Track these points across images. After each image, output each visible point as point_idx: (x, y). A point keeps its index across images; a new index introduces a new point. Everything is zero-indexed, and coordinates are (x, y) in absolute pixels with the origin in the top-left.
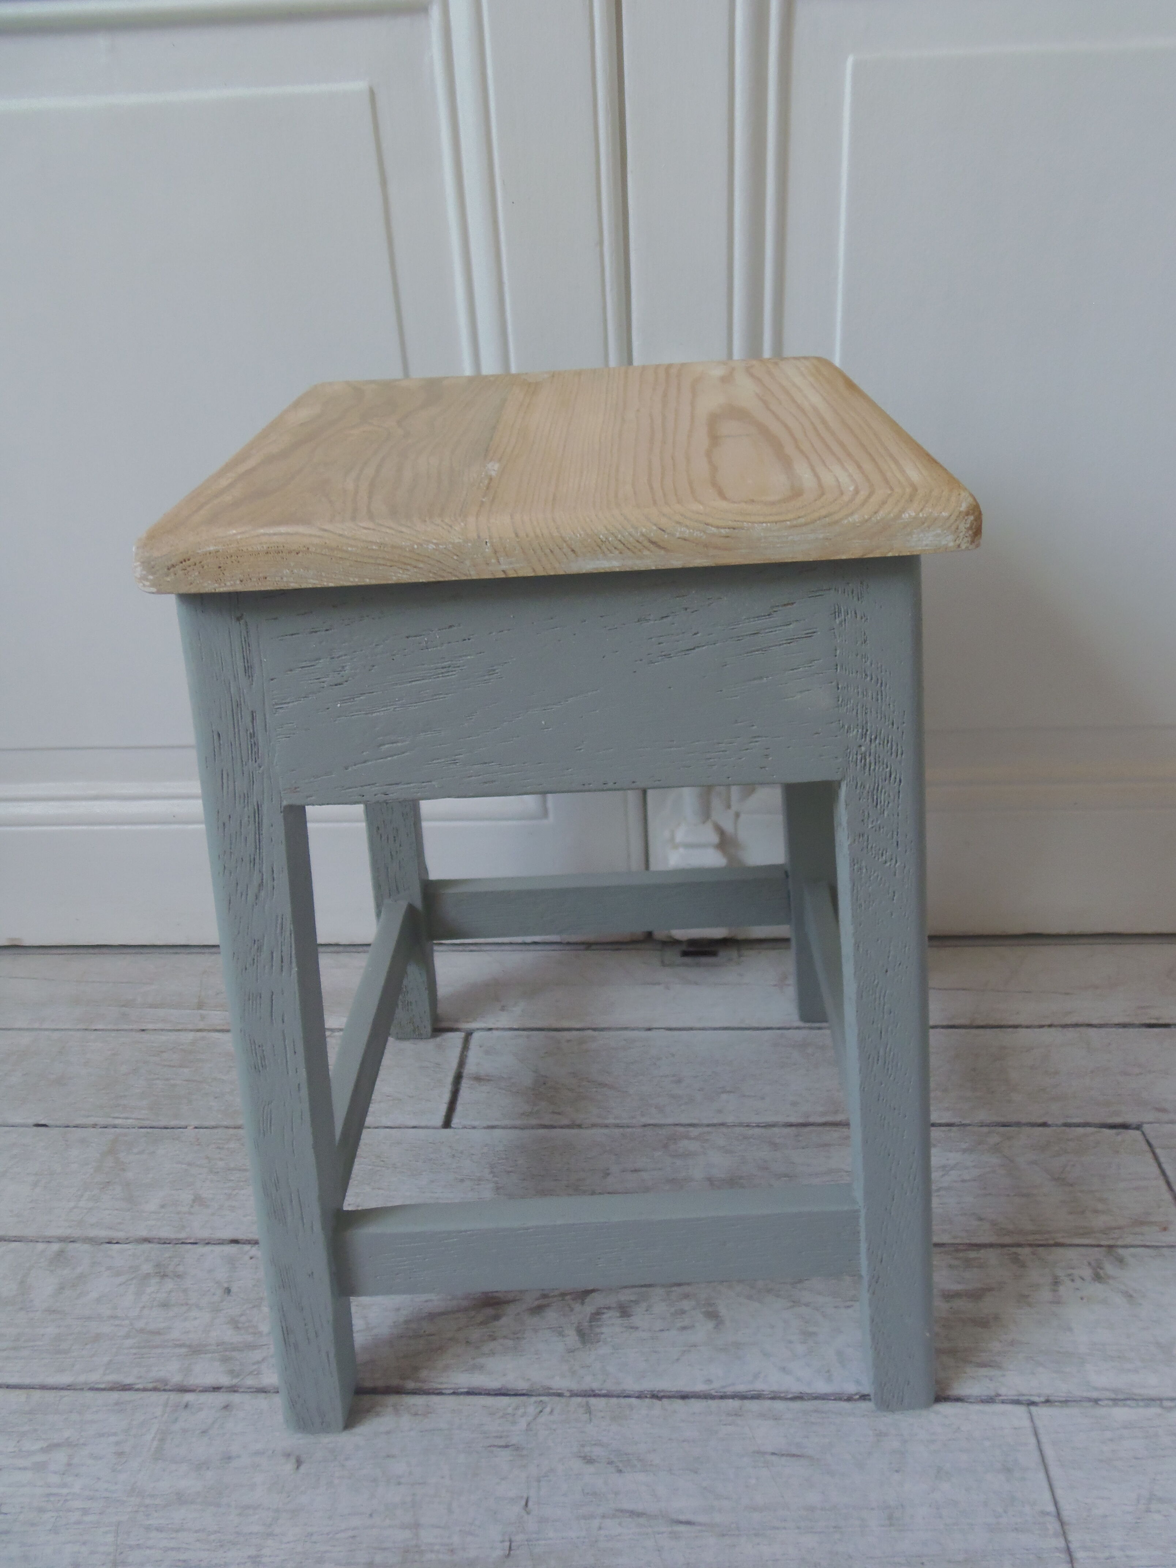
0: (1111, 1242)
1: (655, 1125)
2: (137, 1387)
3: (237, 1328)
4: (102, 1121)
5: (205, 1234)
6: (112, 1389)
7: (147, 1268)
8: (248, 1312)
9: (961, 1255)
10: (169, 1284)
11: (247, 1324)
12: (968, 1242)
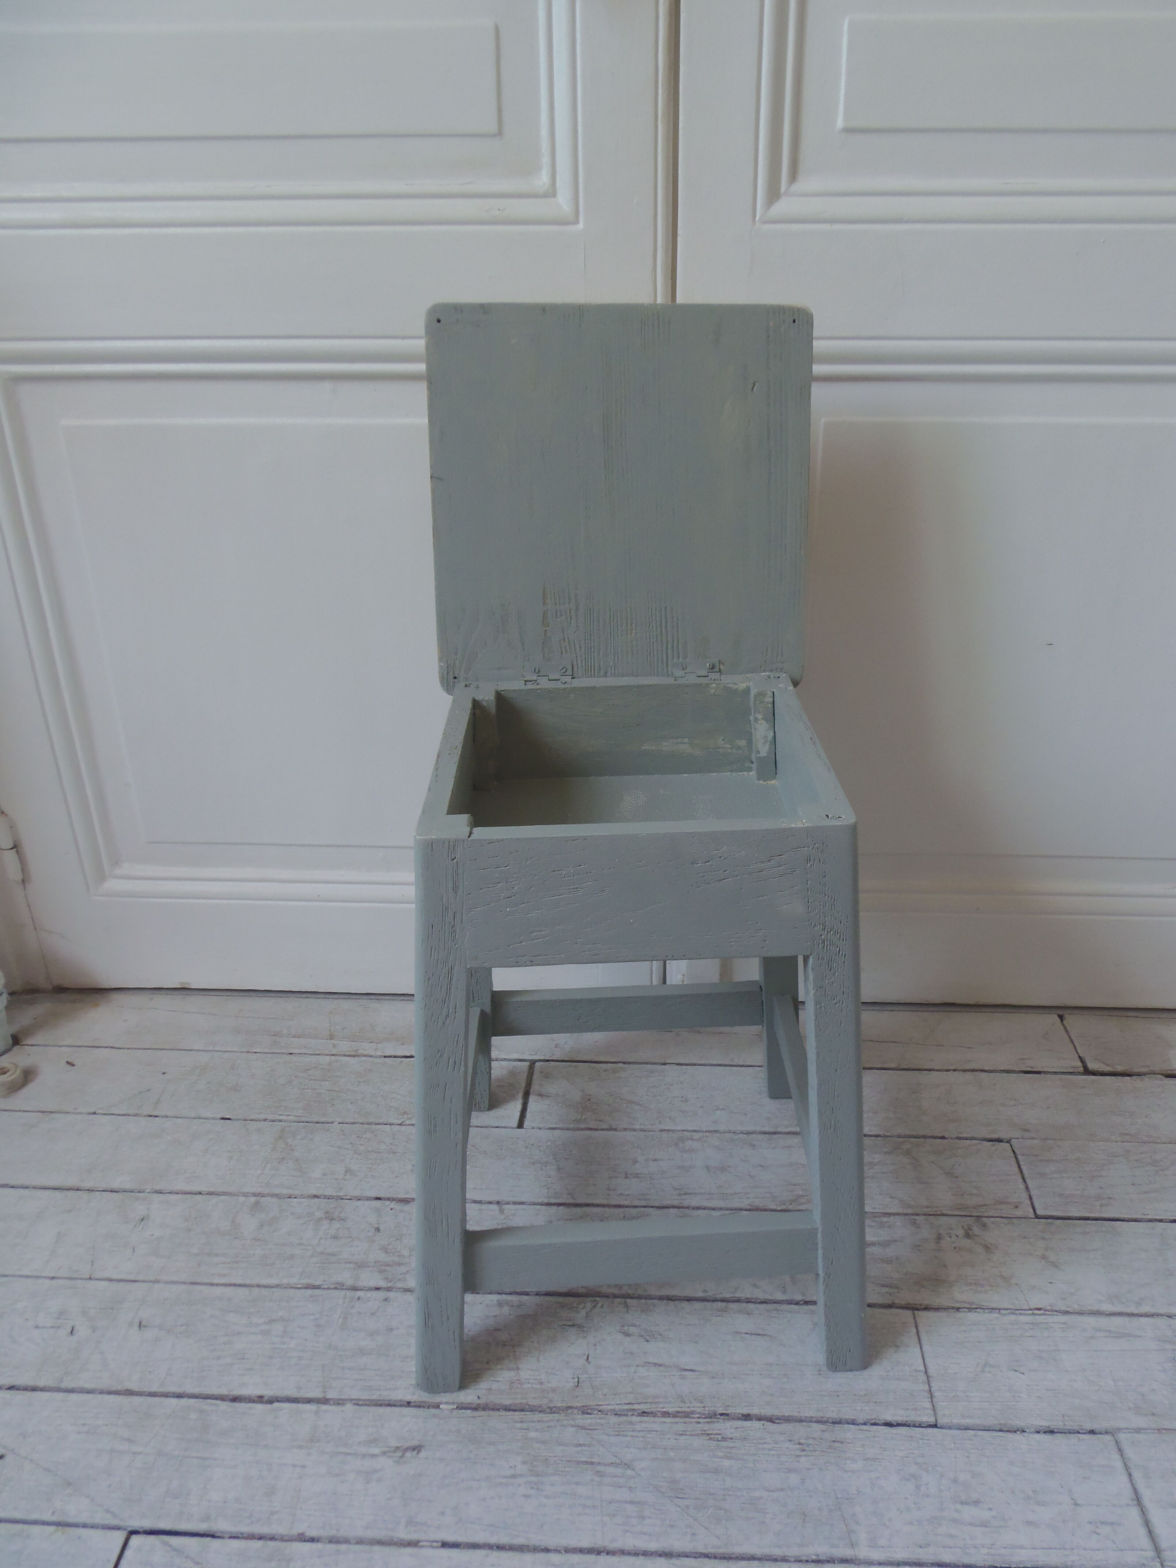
0: (979, 1214)
1: (669, 1131)
2: (324, 1287)
3: (387, 1252)
4: (271, 1117)
5: (357, 1193)
6: (306, 1288)
7: (319, 1214)
8: (393, 1243)
9: (877, 1219)
10: (337, 1225)
11: (394, 1251)
12: (882, 1211)
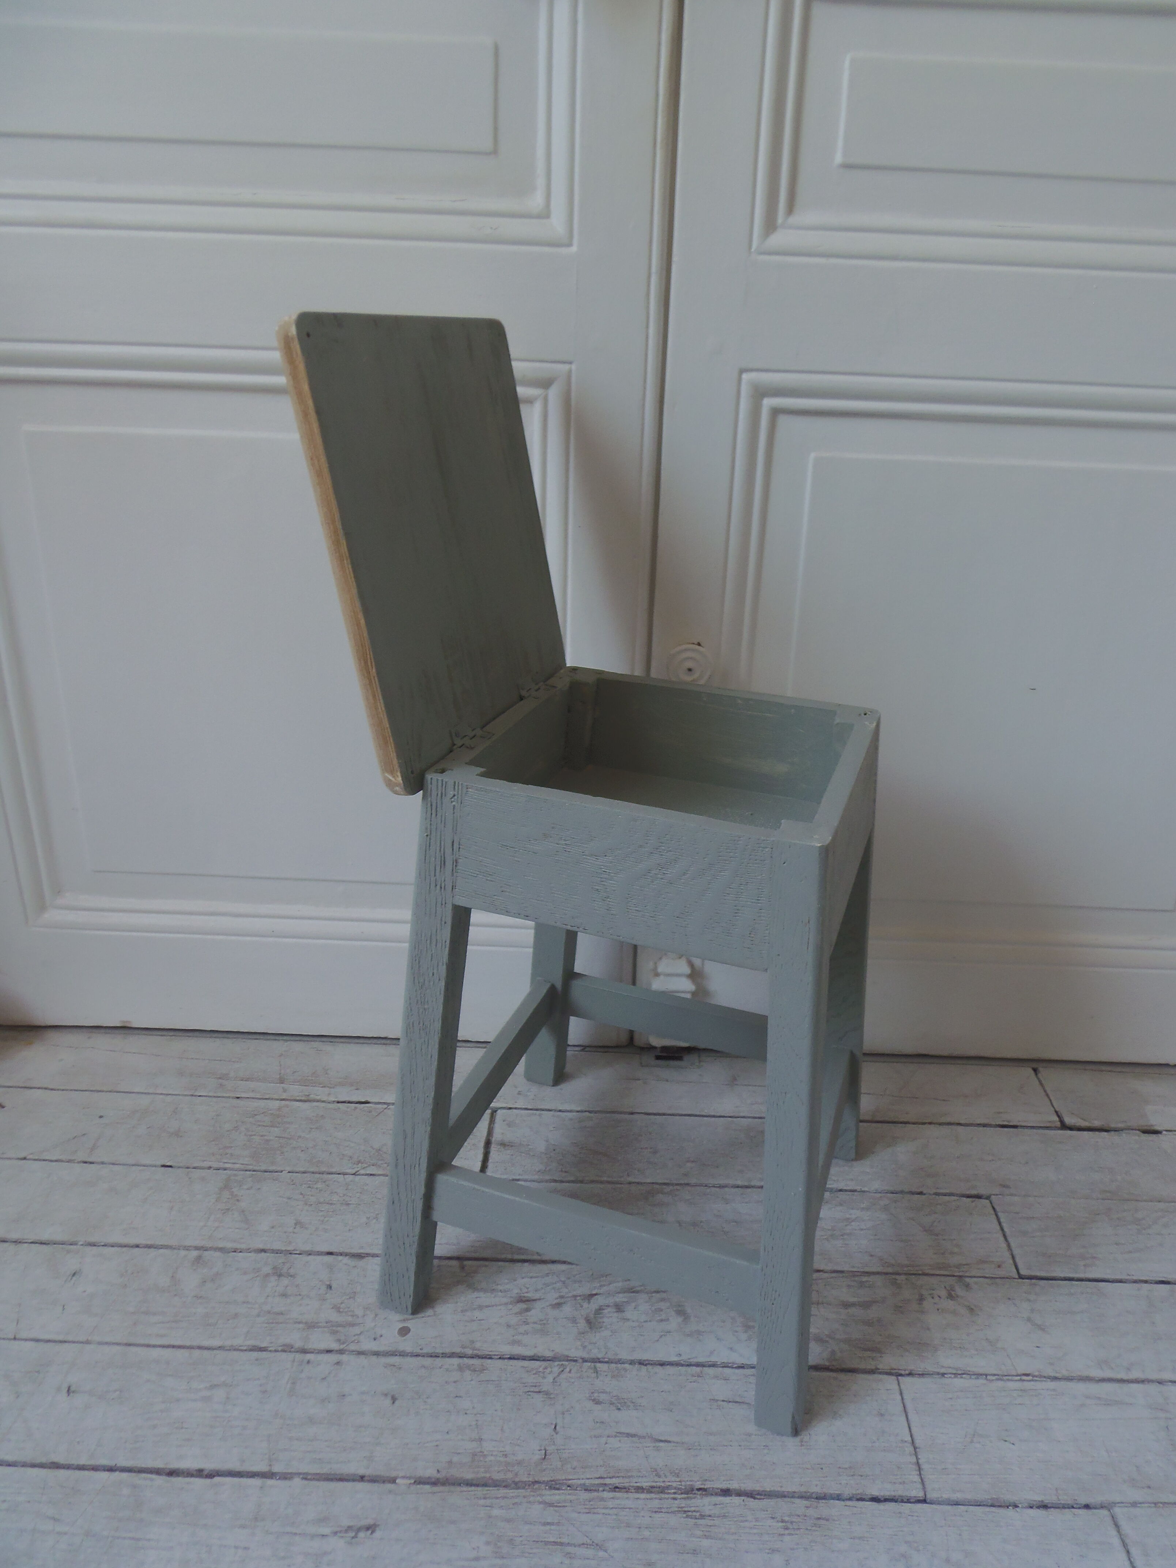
0: (961, 1274)
1: (638, 1183)
2: (270, 1349)
3: (340, 1312)
4: (215, 1165)
5: (308, 1248)
6: (251, 1350)
7: (266, 1270)
8: (346, 1301)
9: (856, 1279)
10: (285, 1281)
11: (346, 1310)
12: (862, 1270)
